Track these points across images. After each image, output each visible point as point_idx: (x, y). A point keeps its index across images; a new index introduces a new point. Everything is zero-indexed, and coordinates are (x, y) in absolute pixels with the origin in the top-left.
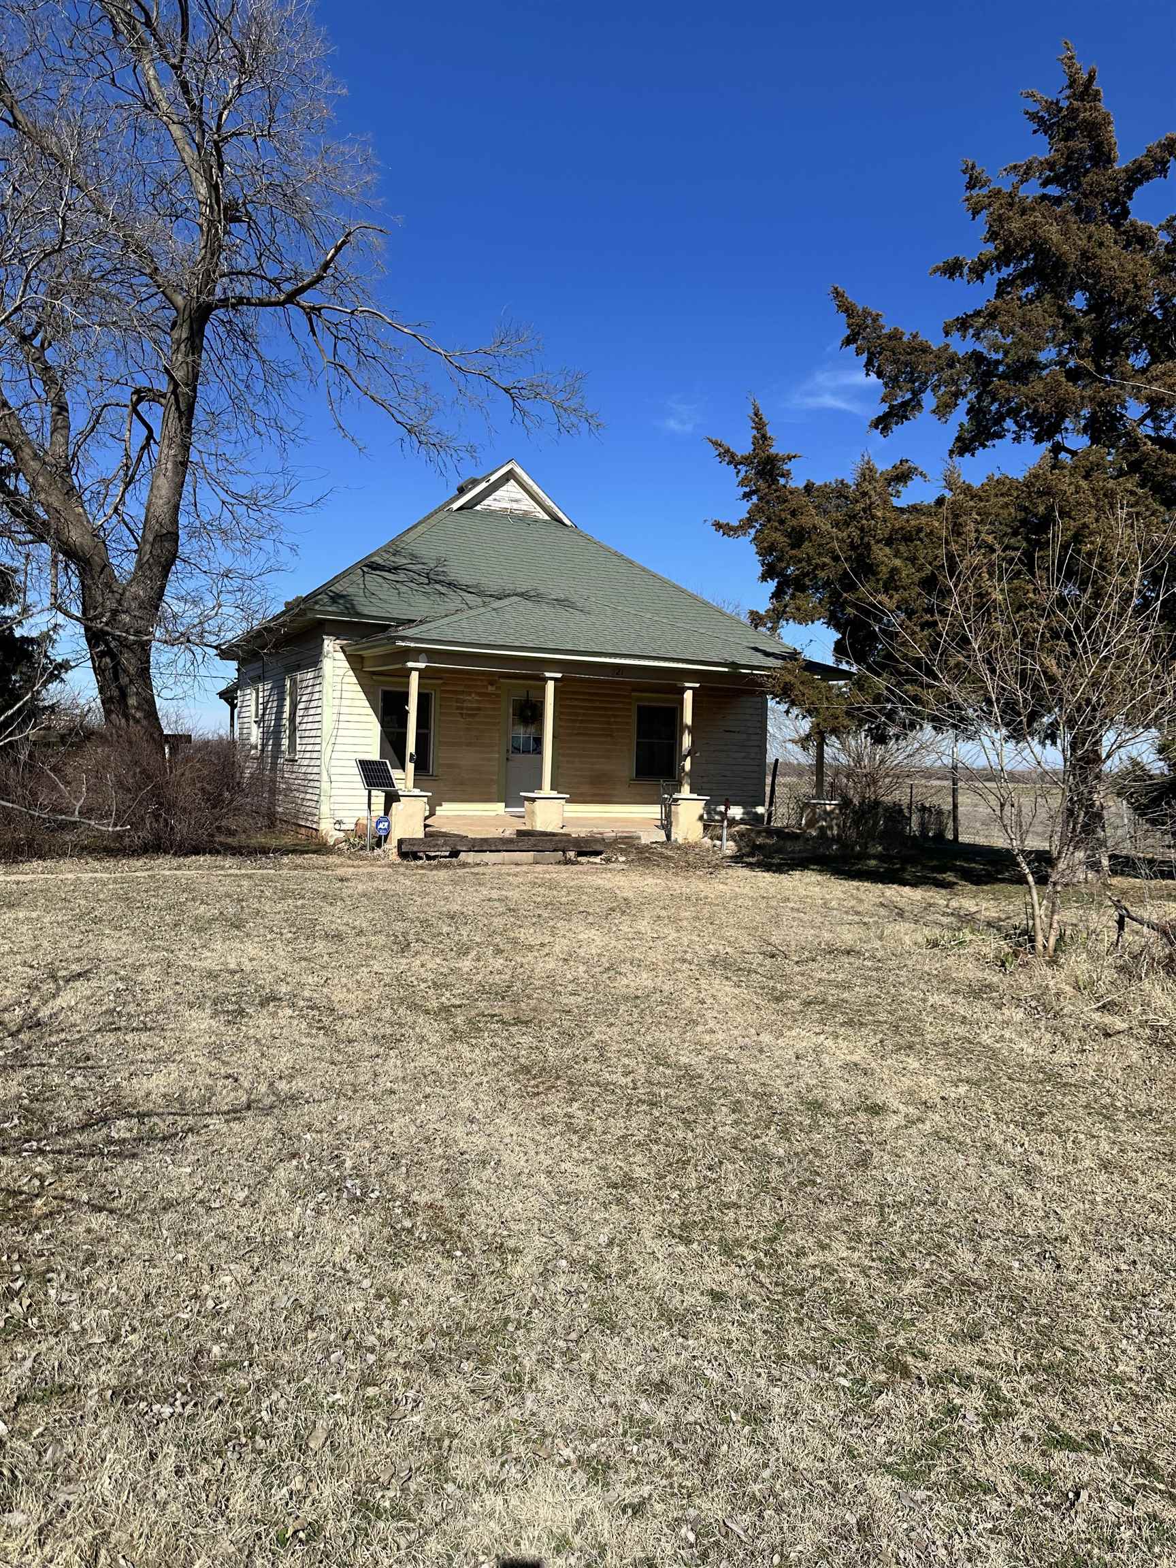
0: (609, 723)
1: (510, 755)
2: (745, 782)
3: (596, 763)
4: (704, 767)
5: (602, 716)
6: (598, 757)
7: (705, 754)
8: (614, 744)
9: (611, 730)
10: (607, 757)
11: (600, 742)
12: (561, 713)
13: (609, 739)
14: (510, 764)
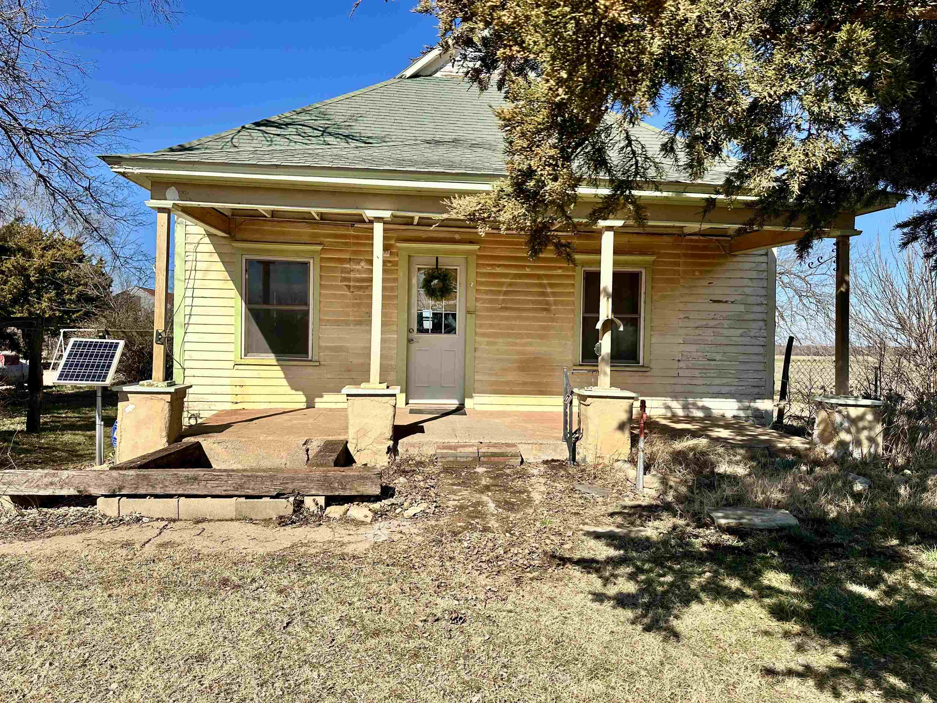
0: (543, 294)
1: (415, 335)
2: (743, 367)
3: (525, 345)
4: (682, 348)
5: (535, 285)
6: (529, 336)
7: (682, 331)
8: (553, 320)
9: (547, 303)
10: (541, 337)
11: (534, 319)
12: (478, 283)
13: (544, 314)
14: (414, 347)
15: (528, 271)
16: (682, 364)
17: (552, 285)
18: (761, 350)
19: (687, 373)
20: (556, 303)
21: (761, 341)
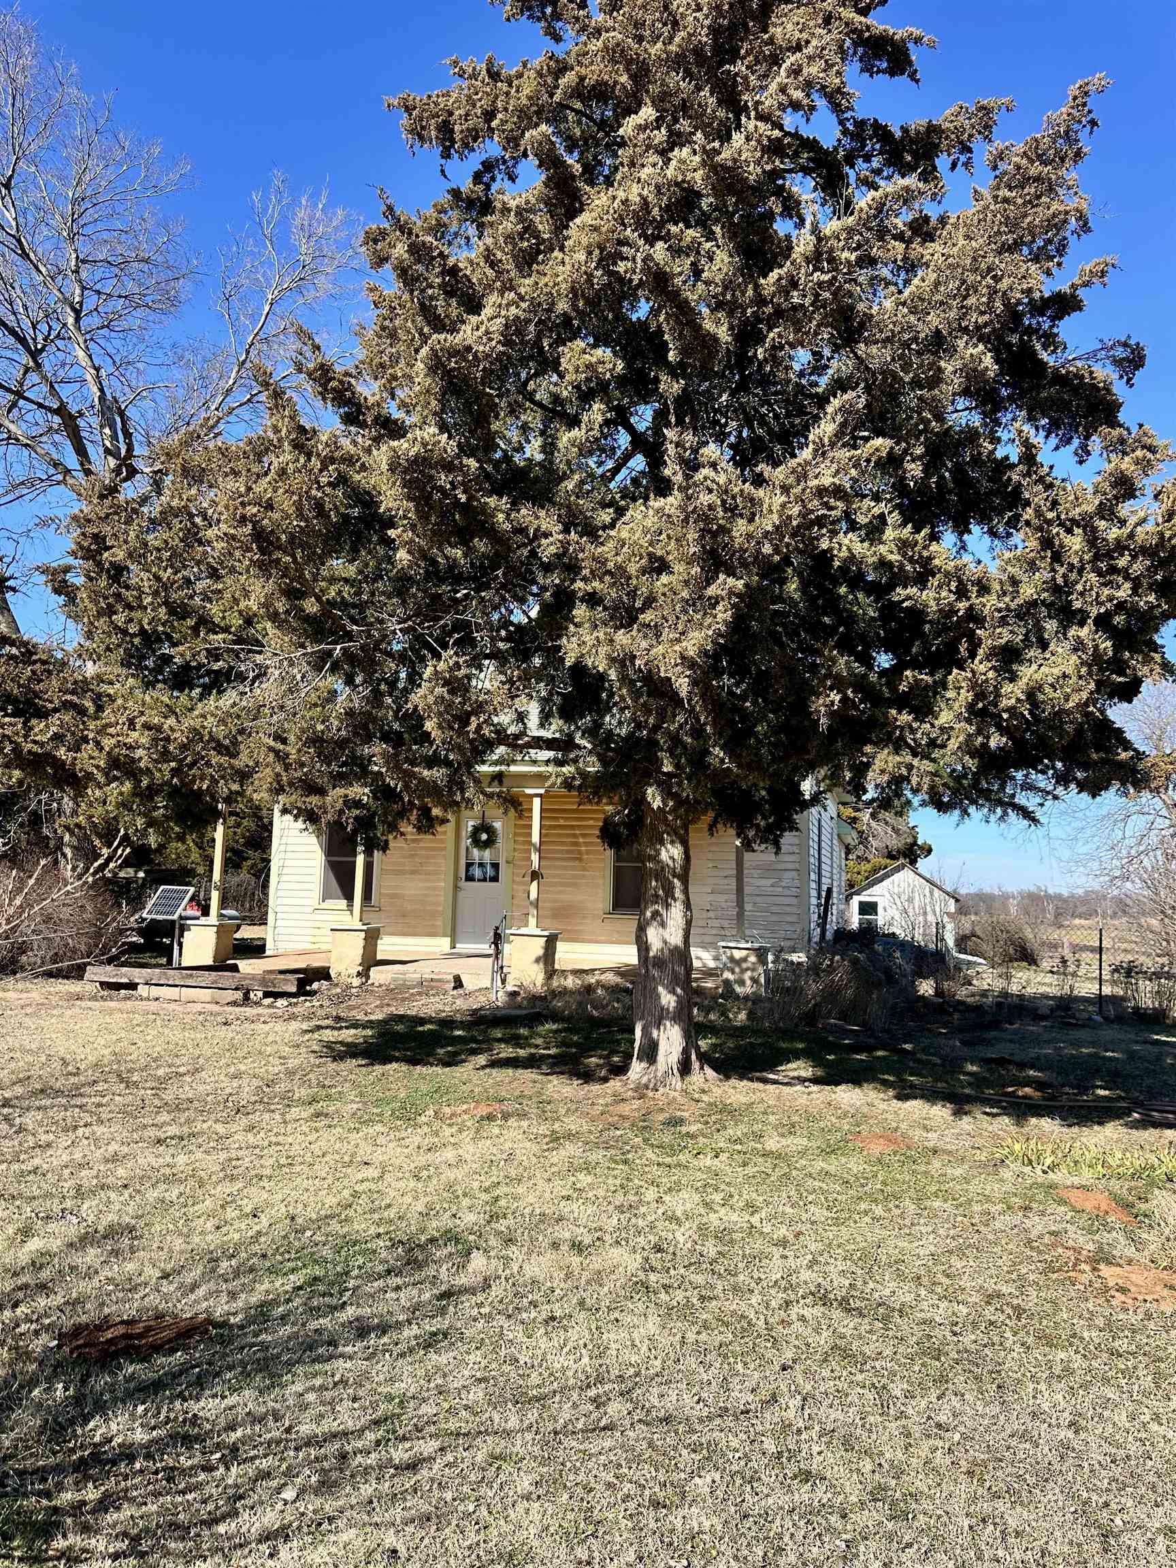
1: (463, 884)
2: (774, 918)
3: (560, 892)
4: (711, 897)
5: (568, 835)
6: (562, 884)
7: (711, 881)
8: (584, 869)
9: (580, 852)
10: (575, 885)
11: (565, 868)
12: (515, 834)
13: (577, 863)
14: (461, 894)
15: (562, 822)
16: (711, 914)
17: (584, 836)
18: (794, 901)
19: (716, 923)
20: (588, 852)
21: (794, 891)
